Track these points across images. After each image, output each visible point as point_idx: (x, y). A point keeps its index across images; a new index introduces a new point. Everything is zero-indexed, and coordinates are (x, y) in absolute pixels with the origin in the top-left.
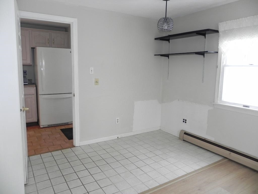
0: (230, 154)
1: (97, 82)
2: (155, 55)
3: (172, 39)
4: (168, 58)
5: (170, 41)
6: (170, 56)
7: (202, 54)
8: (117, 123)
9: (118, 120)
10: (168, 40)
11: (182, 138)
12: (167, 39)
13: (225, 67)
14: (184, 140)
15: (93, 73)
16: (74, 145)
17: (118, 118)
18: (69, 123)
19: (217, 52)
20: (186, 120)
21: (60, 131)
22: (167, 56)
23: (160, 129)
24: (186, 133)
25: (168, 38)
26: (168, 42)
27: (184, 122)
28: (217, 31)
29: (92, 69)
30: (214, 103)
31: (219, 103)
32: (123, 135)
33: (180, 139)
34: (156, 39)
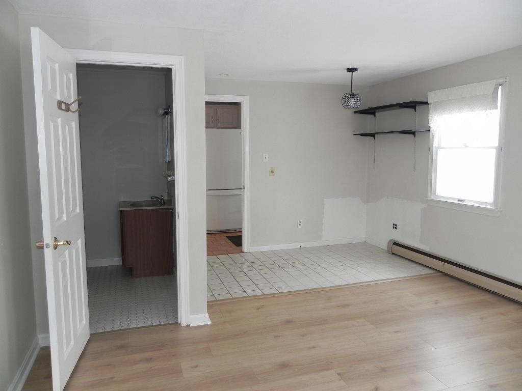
0: (444, 265)
1: (272, 172)
2: (355, 134)
3: (378, 112)
4: (373, 138)
5: (376, 114)
6: (376, 136)
7: (412, 133)
8: (299, 227)
9: (300, 223)
10: (374, 114)
11: (390, 250)
12: (371, 111)
13: (438, 150)
14: (393, 254)
15: (267, 161)
16: (243, 250)
17: (301, 221)
18: (237, 231)
19: (429, 130)
20: (396, 225)
21: (226, 238)
22: (372, 135)
23: (365, 242)
24: (396, 244)
25: (373, 111)
26: (373, 116)
27: (394, 227)
28: (426, 103)
29: (266, 155)
30: (426, 199)
31: (433, 198)
32: (308, 244)
33: (388, 252)
34: (355, 112)
